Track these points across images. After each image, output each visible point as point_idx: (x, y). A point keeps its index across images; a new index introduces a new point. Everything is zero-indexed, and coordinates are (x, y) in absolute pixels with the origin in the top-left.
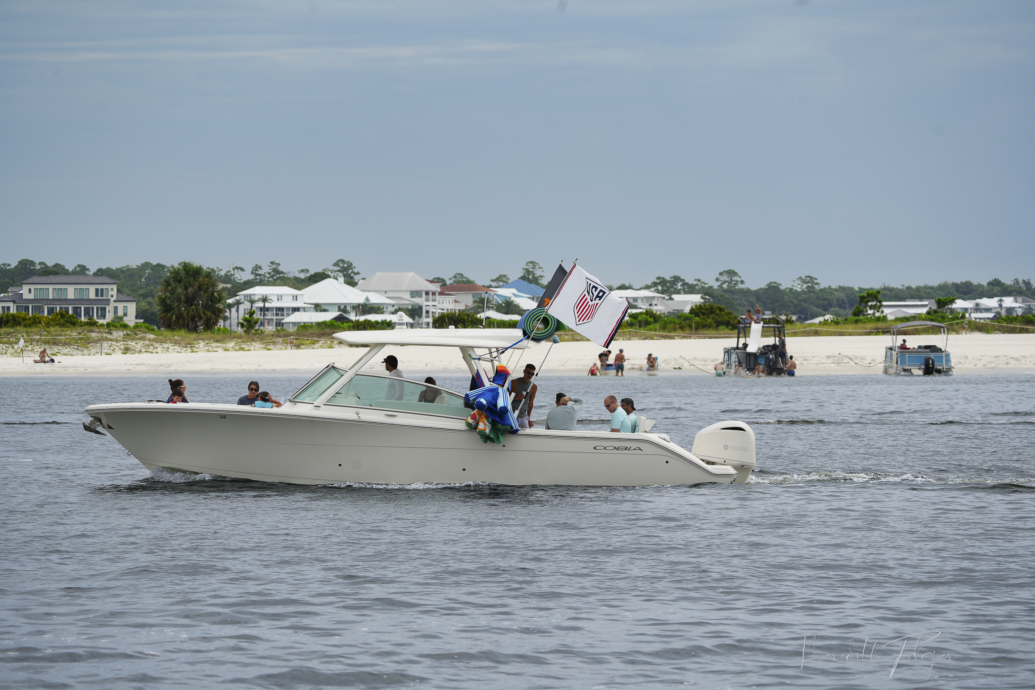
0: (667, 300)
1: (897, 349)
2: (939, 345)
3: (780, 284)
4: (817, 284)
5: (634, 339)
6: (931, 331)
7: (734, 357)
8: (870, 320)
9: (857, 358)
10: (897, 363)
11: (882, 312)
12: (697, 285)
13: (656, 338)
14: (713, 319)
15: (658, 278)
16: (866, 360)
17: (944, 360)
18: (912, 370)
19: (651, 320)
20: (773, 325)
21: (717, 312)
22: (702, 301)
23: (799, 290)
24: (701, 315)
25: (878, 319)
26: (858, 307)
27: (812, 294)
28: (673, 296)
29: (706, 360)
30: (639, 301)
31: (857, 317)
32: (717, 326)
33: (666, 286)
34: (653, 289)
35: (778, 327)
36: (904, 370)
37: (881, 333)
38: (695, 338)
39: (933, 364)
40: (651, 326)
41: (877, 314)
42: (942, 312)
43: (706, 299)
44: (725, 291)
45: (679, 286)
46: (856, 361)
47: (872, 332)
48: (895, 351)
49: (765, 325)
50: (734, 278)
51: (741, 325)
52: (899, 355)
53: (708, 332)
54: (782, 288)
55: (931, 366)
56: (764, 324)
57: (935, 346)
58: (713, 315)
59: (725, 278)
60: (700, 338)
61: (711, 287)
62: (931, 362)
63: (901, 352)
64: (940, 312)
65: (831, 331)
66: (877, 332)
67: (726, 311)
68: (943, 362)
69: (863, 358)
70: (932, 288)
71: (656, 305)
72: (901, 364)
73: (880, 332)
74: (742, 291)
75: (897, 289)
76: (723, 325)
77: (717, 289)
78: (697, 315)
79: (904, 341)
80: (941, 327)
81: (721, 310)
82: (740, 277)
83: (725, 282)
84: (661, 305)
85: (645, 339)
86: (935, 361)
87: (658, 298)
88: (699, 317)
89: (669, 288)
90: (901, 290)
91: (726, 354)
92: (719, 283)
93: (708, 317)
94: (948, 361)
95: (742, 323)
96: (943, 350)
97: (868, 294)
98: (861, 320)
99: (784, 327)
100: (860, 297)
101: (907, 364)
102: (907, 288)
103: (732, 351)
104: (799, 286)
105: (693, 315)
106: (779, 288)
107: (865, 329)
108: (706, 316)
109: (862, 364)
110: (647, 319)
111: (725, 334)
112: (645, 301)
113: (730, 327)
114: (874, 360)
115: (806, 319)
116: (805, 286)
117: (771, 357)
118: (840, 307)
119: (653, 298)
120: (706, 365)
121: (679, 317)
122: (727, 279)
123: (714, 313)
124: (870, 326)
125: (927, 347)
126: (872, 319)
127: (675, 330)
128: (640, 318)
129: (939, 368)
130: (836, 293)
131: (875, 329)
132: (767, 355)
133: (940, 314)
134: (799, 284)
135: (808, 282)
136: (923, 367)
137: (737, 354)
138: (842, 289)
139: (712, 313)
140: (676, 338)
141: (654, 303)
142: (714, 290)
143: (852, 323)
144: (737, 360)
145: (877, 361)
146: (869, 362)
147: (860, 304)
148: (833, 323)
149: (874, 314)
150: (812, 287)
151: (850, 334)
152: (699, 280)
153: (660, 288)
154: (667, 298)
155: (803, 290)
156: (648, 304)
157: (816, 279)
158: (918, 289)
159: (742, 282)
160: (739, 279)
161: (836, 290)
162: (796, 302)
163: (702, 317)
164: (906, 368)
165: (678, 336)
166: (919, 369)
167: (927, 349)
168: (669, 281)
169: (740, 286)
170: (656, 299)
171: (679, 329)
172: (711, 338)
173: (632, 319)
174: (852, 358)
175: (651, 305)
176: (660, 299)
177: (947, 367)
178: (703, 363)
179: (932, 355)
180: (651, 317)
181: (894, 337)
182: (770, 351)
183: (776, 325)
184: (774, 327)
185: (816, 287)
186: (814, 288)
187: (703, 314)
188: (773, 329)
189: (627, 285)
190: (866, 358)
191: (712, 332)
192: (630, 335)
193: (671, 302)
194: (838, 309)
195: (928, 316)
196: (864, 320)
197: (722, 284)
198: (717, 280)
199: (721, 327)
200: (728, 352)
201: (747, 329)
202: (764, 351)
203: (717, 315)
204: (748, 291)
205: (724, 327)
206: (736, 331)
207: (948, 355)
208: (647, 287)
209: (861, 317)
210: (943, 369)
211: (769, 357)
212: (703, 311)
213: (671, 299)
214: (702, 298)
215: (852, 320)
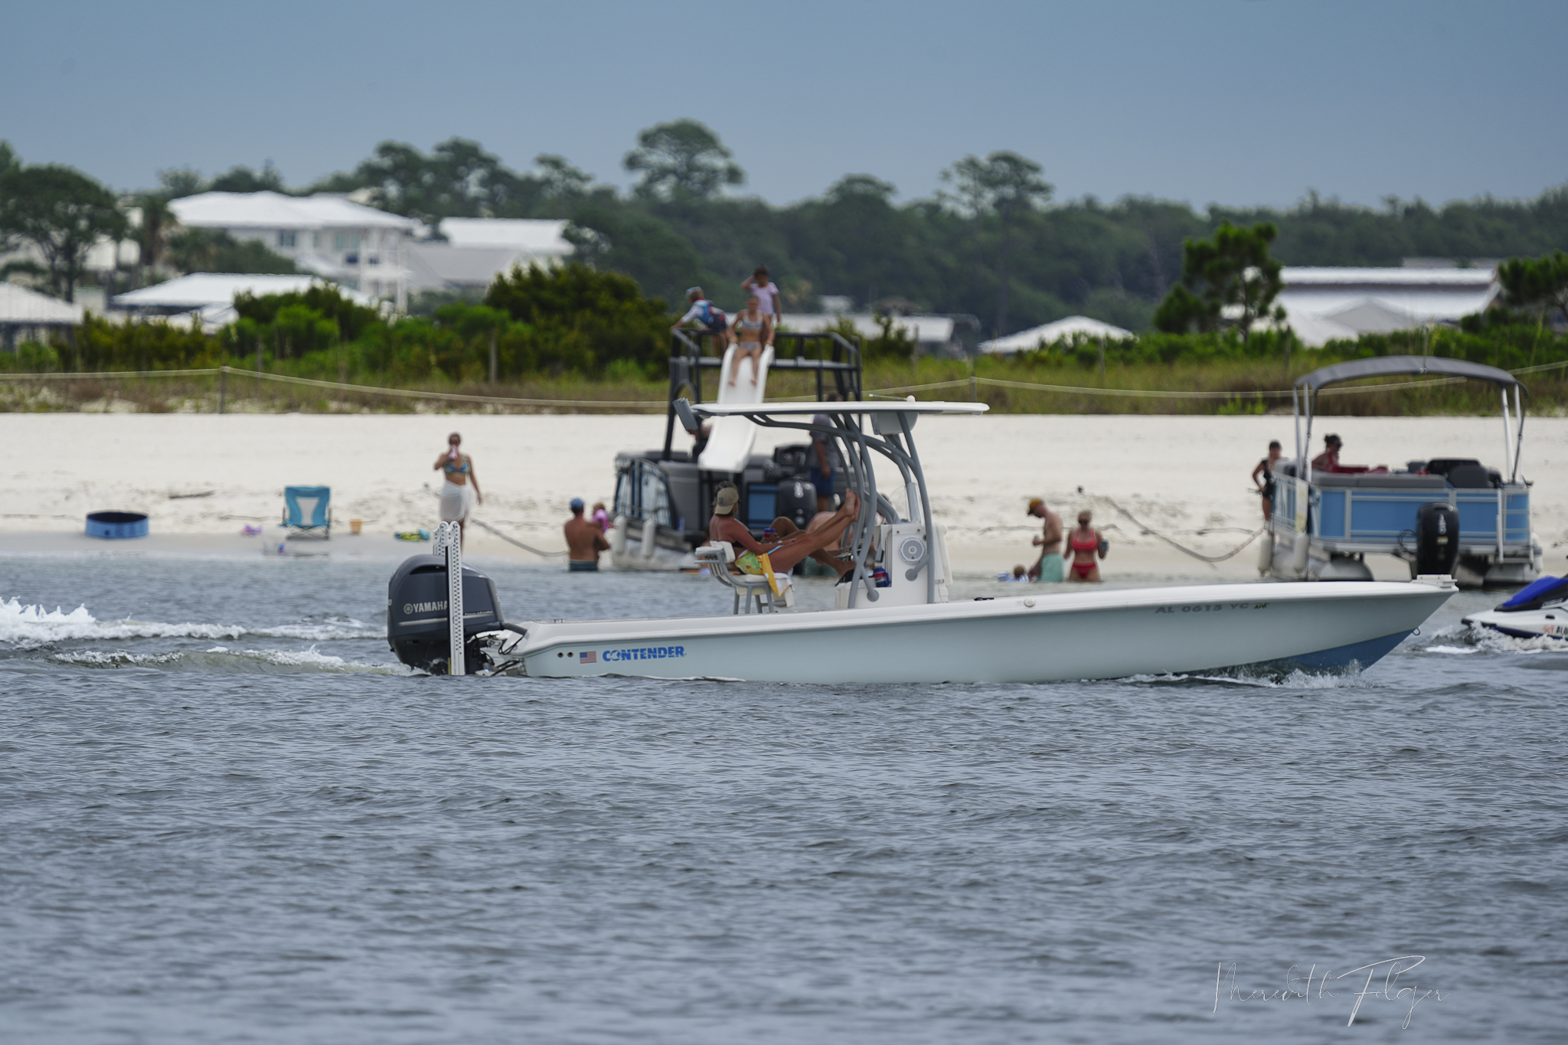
0: (424, 240)
1: (1309, 472)
2: (1492, 459)
3: (888, 189)
4: (1040, 189)
5: (242, 411)
6: (1465, 399)
7: (652, 491)
8: (1227, 352)
9: (1148, 508)
10: (1309, 528)
11: (1281, 315)
12: (547, 182)
13: (334, 405)
14: (586, 328)
15: (387, 150)
16: (1186, 517)
17: (1499, 518)
18: (1368, 560)
19: (331, 326)
20: (815, 363)
21: (605, 300)
22: (567, 248)
23: (966, 212)
24: (535, 312)
25: (1261, 346)
26: (1179, 294)
27: (1015, 231)
28: (449, 226)
29: (530, 505)
30: (305, 244)
31: (1174, 338)
32: (602, 362)
33: (419, 183)
34: (363, 195)
35: (837, 372)
36: (1336, 557)
37: (1260, 408)
38: (496, 412)
39: (1453, 533)
40: (326, 357)
41: (1260, 326)
42: (1524, 320)
43: (585, 241)
44: (662, 210)
45: (473, 184)
46: (1146, 522)
47: (1223, 402)
48: (1303, 477)
49: (781, 362)
50: (705, 159)
51: (683, 360)
52: (1318, 493)
53: (551, 385)
54: (897, 201)
55: (1443, 541)
56: (778, 354)
57: (1475, 463)
58: (588, 313)
59: (662, 157)
60: (519, 410)
61: (605, 195)
62: (1442, 524)
63: (1323, 483)
64: (1516, 320)
65: (1055, 394)
66: (1245, 401)
67: (641, 299)
68: (1494, 528)
69: (1173, 510)
70: (1511, 213)
71: (374, 261)
72: (1324, 531)
73: (1254, 401)
74: (731, 212)
75: (1366, 215)
76: (627, 358)
77: (630, 205)
78: (520, 312)
79: (1333, 442)
80: (1501, 384)
81: (620, 293)
82: (725, 154)
83: (663, 173)
84: (396, 262)
85: (291, 407)
86: (1462, 522)
87: (385, 231)
88: (529, 320)
89: (430, 192)
90: (1380, 221)
91: (625, 479)
92: (639, 177)
93: (564, 322)
94: (1518, 520)
95: (688, 353)
96: (1505, 478)
97: (1224, 240)
98: (1188, 348)
99: (858, 370)
100: (1190, 251)
101: (1348, 530)
102: (1409, 212)
103: (647, 467)
104: (966, 198)
105: (505, 314)
106: (883, 204)
107: (1198, 387)
108: (557, 318)
109: (1168, 533)
110: (310, 325)
111: (624, 397)
112: (328, 242)
113: (651, 367)
114: (1216, 519)
115: (989, 334)
116: (989, 196)
117: (799, 491)
118: (1132, 285)
119: (362, 232)
120: (532, 526)
121: (446, 319)
122: (669, 161)
123: (590, 304)
124: (1219, 373)
125: (1438, 466)
126: (1234, 345)
127: (420, 372)
128: (281, 319)
129: (1477, 550)
130: (1115, 228)
131: (1235, 388)
132: (784, 485)
133: (1517, 328)
134: (963, 189)
135: (1004, 181)
136: (1412, 546)
137: (664, 478)
138: (1139, 212)
139: (582, 304)
140: (420, 407)
141: (365, 251)
142: (617, 206)
143: (1150, 360)
144: (663, 502)
145: (1229, 524)
146: (1200, 524)
147: (1189, 282)
148: (1071, 360)
149: (1246, 320)
150: (1021, 203)
151: (1136, 408)
152: (556, 164)
153: (392, 190)
154: (421, 230)
155: (981, 216)
156: (340, 258)
157: (1035, 169)
158: (1455, 215)
159: (734, 176)
160: (720, 163)
161: (1114, 216)
162: (949, 260)
163: (541, 322)
164: (1342, 547)
165: (428, 401)
166: (1397, 554)
167: (1440, 473)
168: (431, 166)
169: (728, 192)
170: (375, 237)
171: (437, 372)
172: (562, 411)
173: (248, 322)
174: (1130, 509)
175: (352, 260)
176: (393, 239)
177: (1511, 550)
178: (519, 516)
179: (1452, 499)
180: (328, 315)
181: (1303, 421)
182: (800, 470)
183: (827, 363)
184: (818, 370)
185: (1038, 202)
186: (1027, 206)
187: (547, 308)
188: (812, 380)
189: (258, 174)
190: (1188, 510)
191: (573, 384)
192: (223, 391)
193: (435, 250)
194: (1120, 294)
195: (1467, 338)
196: (1200, 350)
197: (651, 180)
198: (632, 163)
199: (619, 366)
200: (631, 470)
201: (705, 378)
202: (779, 471)
203: (605, 313)
204: (756, 215)
205: (632, 364)
206: (666, 385)
207: (1519, 500)
208: (341, 187)
209: (1193, 336)
210: (1497, 554)
211: (793, 491)
212: (546, 295)
213: (439, 237)
214: (567, 236)
215: (1150, 349)
